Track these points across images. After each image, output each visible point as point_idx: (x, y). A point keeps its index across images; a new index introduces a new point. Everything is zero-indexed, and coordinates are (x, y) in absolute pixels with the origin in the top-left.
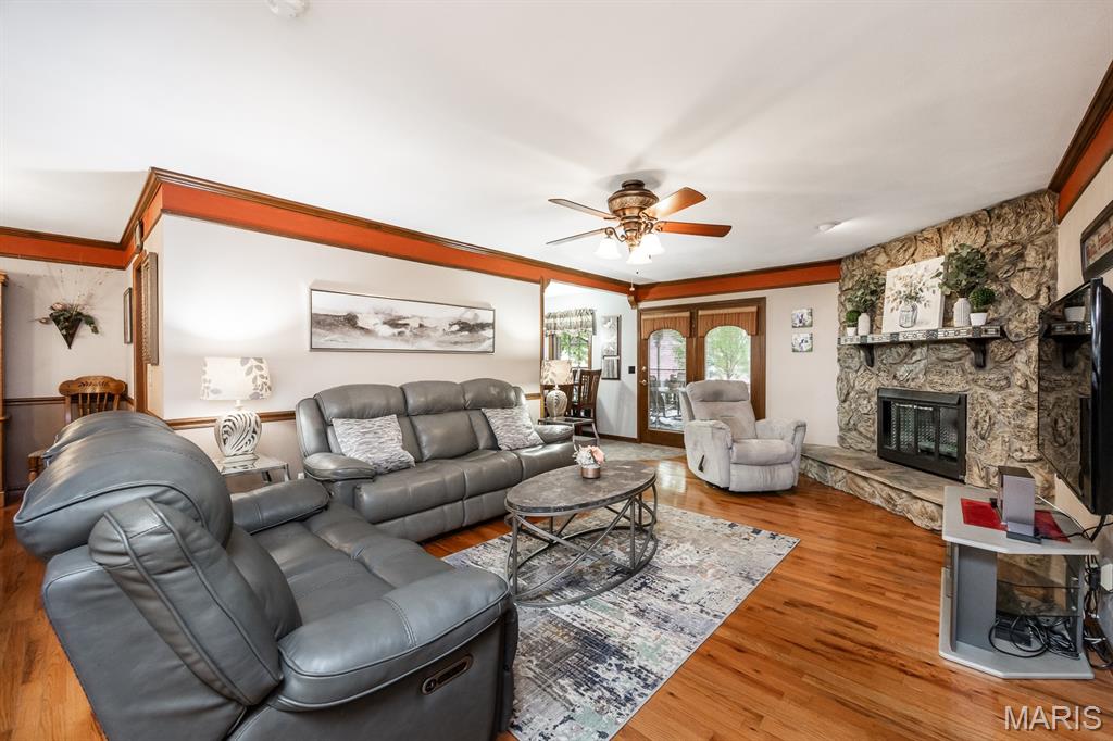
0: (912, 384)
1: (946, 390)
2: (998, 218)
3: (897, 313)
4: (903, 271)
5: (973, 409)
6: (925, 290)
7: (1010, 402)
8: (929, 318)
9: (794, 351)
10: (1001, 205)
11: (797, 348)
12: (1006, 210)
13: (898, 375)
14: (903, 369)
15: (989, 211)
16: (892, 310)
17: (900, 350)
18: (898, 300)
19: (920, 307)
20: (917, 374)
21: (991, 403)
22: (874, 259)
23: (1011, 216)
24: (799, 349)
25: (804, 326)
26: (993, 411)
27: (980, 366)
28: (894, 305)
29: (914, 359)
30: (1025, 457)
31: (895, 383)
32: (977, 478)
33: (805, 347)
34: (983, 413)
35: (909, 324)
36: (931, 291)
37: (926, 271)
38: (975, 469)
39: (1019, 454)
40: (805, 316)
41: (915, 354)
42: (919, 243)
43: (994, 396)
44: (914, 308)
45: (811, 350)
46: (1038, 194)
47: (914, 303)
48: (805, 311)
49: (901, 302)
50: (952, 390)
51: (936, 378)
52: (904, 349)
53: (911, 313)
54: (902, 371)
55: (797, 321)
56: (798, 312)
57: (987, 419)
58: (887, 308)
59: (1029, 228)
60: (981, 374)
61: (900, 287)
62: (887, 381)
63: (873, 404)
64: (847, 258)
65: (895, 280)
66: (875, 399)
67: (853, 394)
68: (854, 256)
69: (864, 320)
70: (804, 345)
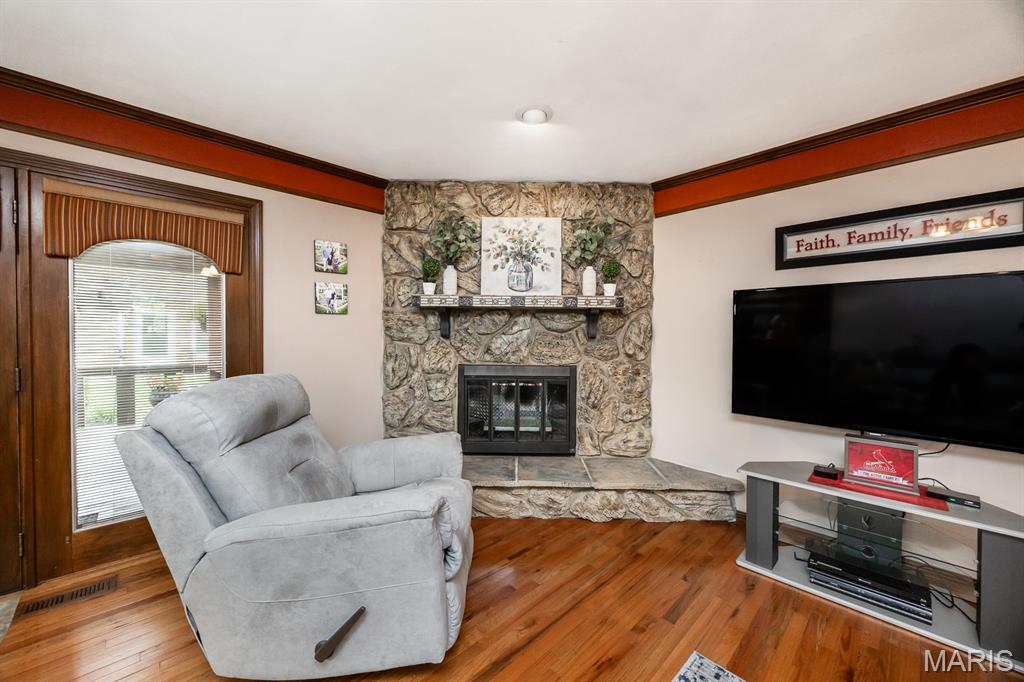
0: (513, 359)
1: (557, 362)
2: (611, 196)
3: (502, 274)
4: (508, 222)
5: (586, 379)
6: (541, 251)
7: (621, 369)
8: (548, 286)
9: (318, 311)
10: (615, 185)
11: (323, 306)
12: (619, 190)
13: (493, 347)
14: (500, 341)
15: (602, 186)
16: (495, 267)
17: (497, 318)
18: (503, 257)
19: (536, 269)
20: (518, 346)
21: (602, 372)
22: (452, 197)
23: (622, 199)
24: (328, 309)
25: (335, 271)
26: (606, 380)
27: (591, 337)
28: (498, 261)
29: (516, 328)
30: (635, 418)
31: (488, 357)
32: (589, 447)
33: (338, 305)
34: (598, 383)
35: (523, 287)
36: (549, 253)
38: (587, 440)
39: (628, 416)
40: (337, 255)
41: (516, 323)
42: (523, 196)
43: (606, 366)
44: (528, 270)
45: (345, 312)
46: (644, 186)
47: (526, 263)
48: (337, 246)
49: (508, 260)
50: (564, 362)
51: (545, 350)
52: (504, 318)
53: (524, 274)
54: (500, 343)
55: (324, 261)
56: (325, 246)
57: (601, 389)
58: (487, 264)
59: (636, 213)
60: (593, 344)
61: (503, 240)
62: (474, 356)
63: (451, 385)
64: (400, 183)
65: (495, 231)
66: (454, 379)
67: (416, 376)
68: (415, 183)
69: (450, 275)
70: (335, 302)
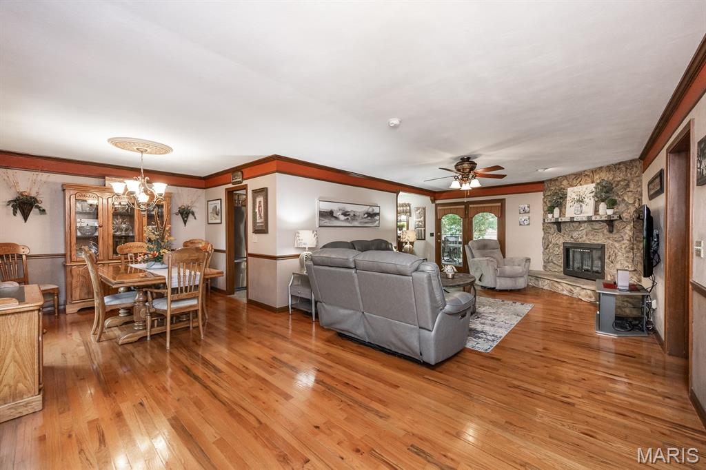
0: (580, 240)
1: (596, 242)
2: (618, 169)
3: (573, 208)
4: (575, 189)
5: (608, 250)
6: (586, 198)
7: (623, 247)
8: (588, 210)
9: (520, 225)
10: (620, 164)
11: (522, 223)
12: (621, 166)
13: (573, 236)
15: (615, 165)
16: (571, 206)
17: (574, 225)
18: (573, 202)
19: (584, 205)
20: (582, 235)
21: (615, 247)
22: (561, 182)
23: (624, 169)
25: (526, 213)
26: (617, 251)
27: (611, 232)
28: (571, 204)
29: (581, 229)
30: (630, 269)
31: (572, 240)
33: (526, 223)
34: (612, 252)
35: (579, 213)
36: (589, 199)
37: (587, 189)
39: (627, 268)
40: (526, 208)
41: (581, 226)
42: (583, 177)
43: (617, 245)
44: (581, 206)
45: (529, 224)
47: (581, 203)
48: (526, 206)
49: (575, 203)
50: (598, 242)
51: (591, 237)
52: (577, 224)
53: (579, 208)
54: (575, 234)
55: (522, 210)
56: (522, 206)
57: (614, 254)
58: (568, 205)
59: (631, 174)
60: (611, 235)
61: (574, 196)
62: (569, 240)
63: (561, 250)
64: (547, 180)
65: (572, 193)
66: (562, 247)
67: (550, 245)
68: (551, 180)
69: (556, 211)
70: (525, 222)
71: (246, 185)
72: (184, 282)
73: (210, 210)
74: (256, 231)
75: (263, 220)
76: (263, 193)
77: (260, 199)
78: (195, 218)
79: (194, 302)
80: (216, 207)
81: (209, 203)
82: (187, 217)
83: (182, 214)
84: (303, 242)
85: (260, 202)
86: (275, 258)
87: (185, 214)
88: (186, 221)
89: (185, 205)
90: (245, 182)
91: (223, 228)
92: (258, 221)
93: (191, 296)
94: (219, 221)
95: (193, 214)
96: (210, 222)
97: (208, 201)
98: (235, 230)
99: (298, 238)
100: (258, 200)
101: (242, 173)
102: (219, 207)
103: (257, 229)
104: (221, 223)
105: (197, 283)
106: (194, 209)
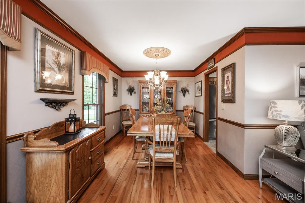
71: (217, 67)
72: (163, 139)
73: (196, 89)
74: (224, 101)
75: (230, 91)
76: (231, 69)
77: (228, 74)
78: (189, 94)
79: (171, 155)
80: (199, 86)
81: (196, 84)
82: (185, 93)
83: (183, 91)
84: (283, 113)
85: (228, 77)
86: (243, 126)
87: (184, 91)
88: (185, 95)
89: (184, 87)
90: (216, 65)
91: (202, 99)
92: (226, 93)
93: (168, 151)
94: (200, 95)
95: (188, 91)
96: (196, 95)
97: (196, 83)
98: (210, 100)
99: (273, 109)
100: (226, 76)
101: (214, 59)
102: (200, 86)
103: (225, 99)
104: (201, 96)
105: (173, 140)
106: (188, 89)
